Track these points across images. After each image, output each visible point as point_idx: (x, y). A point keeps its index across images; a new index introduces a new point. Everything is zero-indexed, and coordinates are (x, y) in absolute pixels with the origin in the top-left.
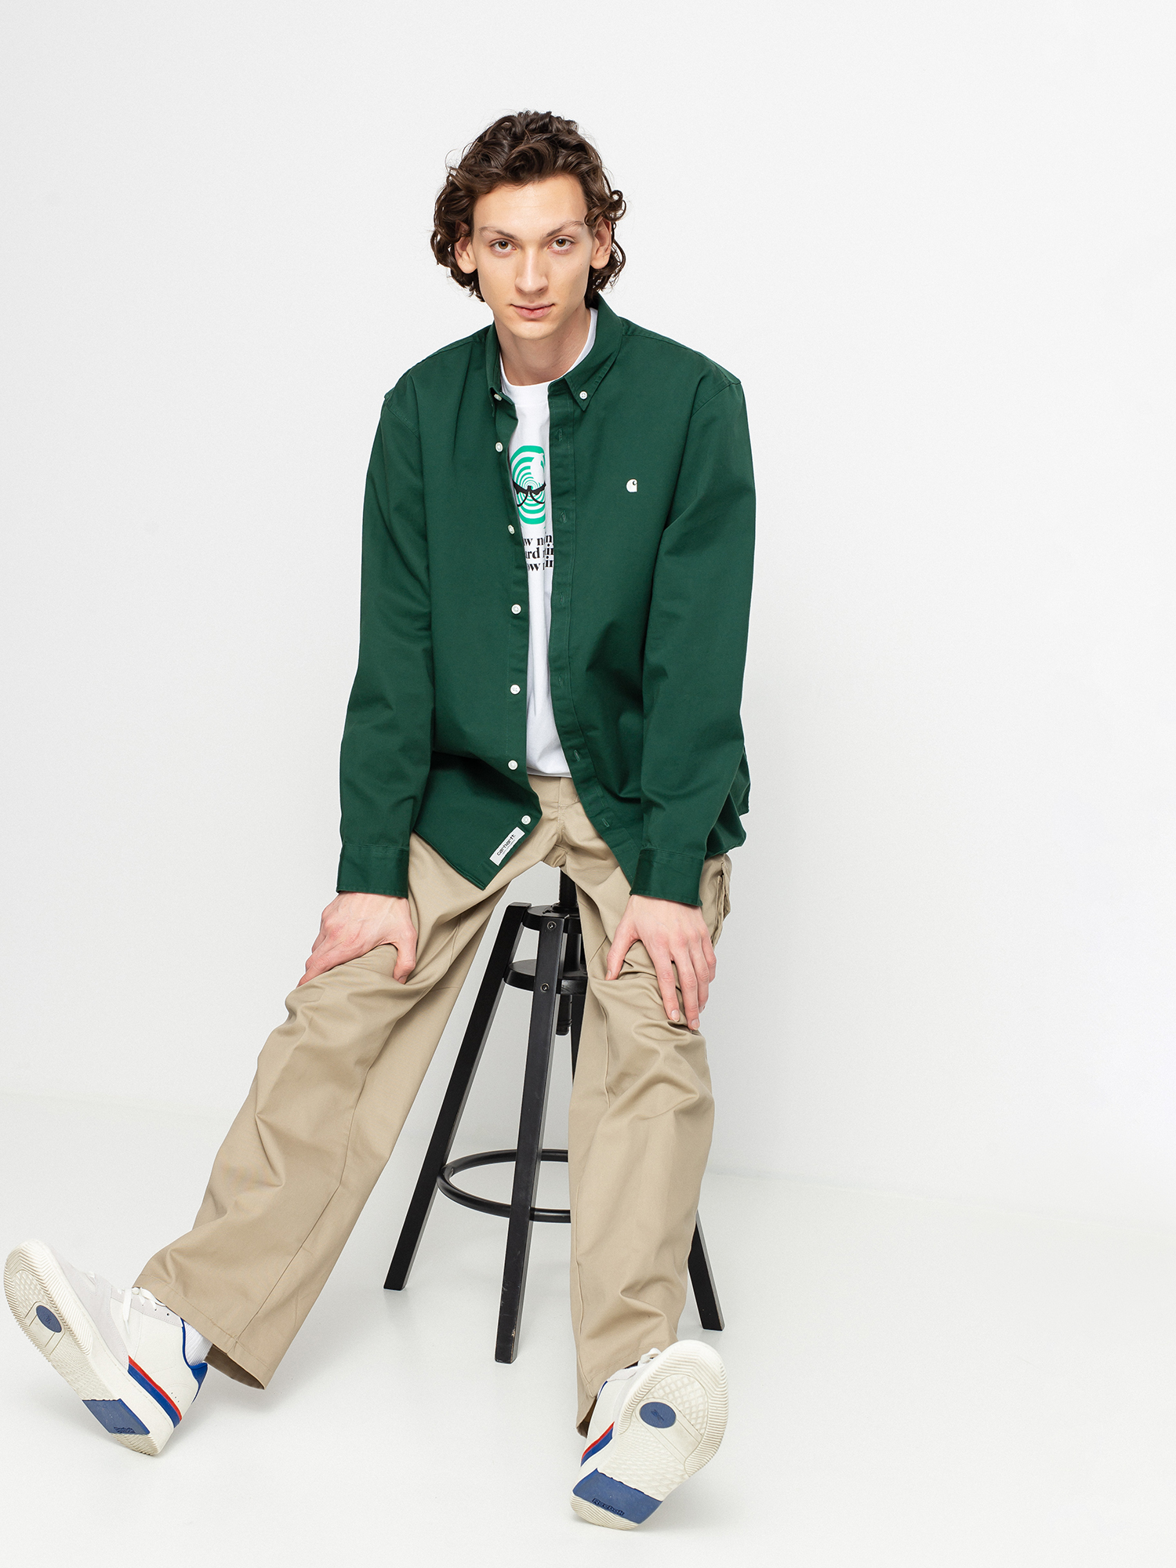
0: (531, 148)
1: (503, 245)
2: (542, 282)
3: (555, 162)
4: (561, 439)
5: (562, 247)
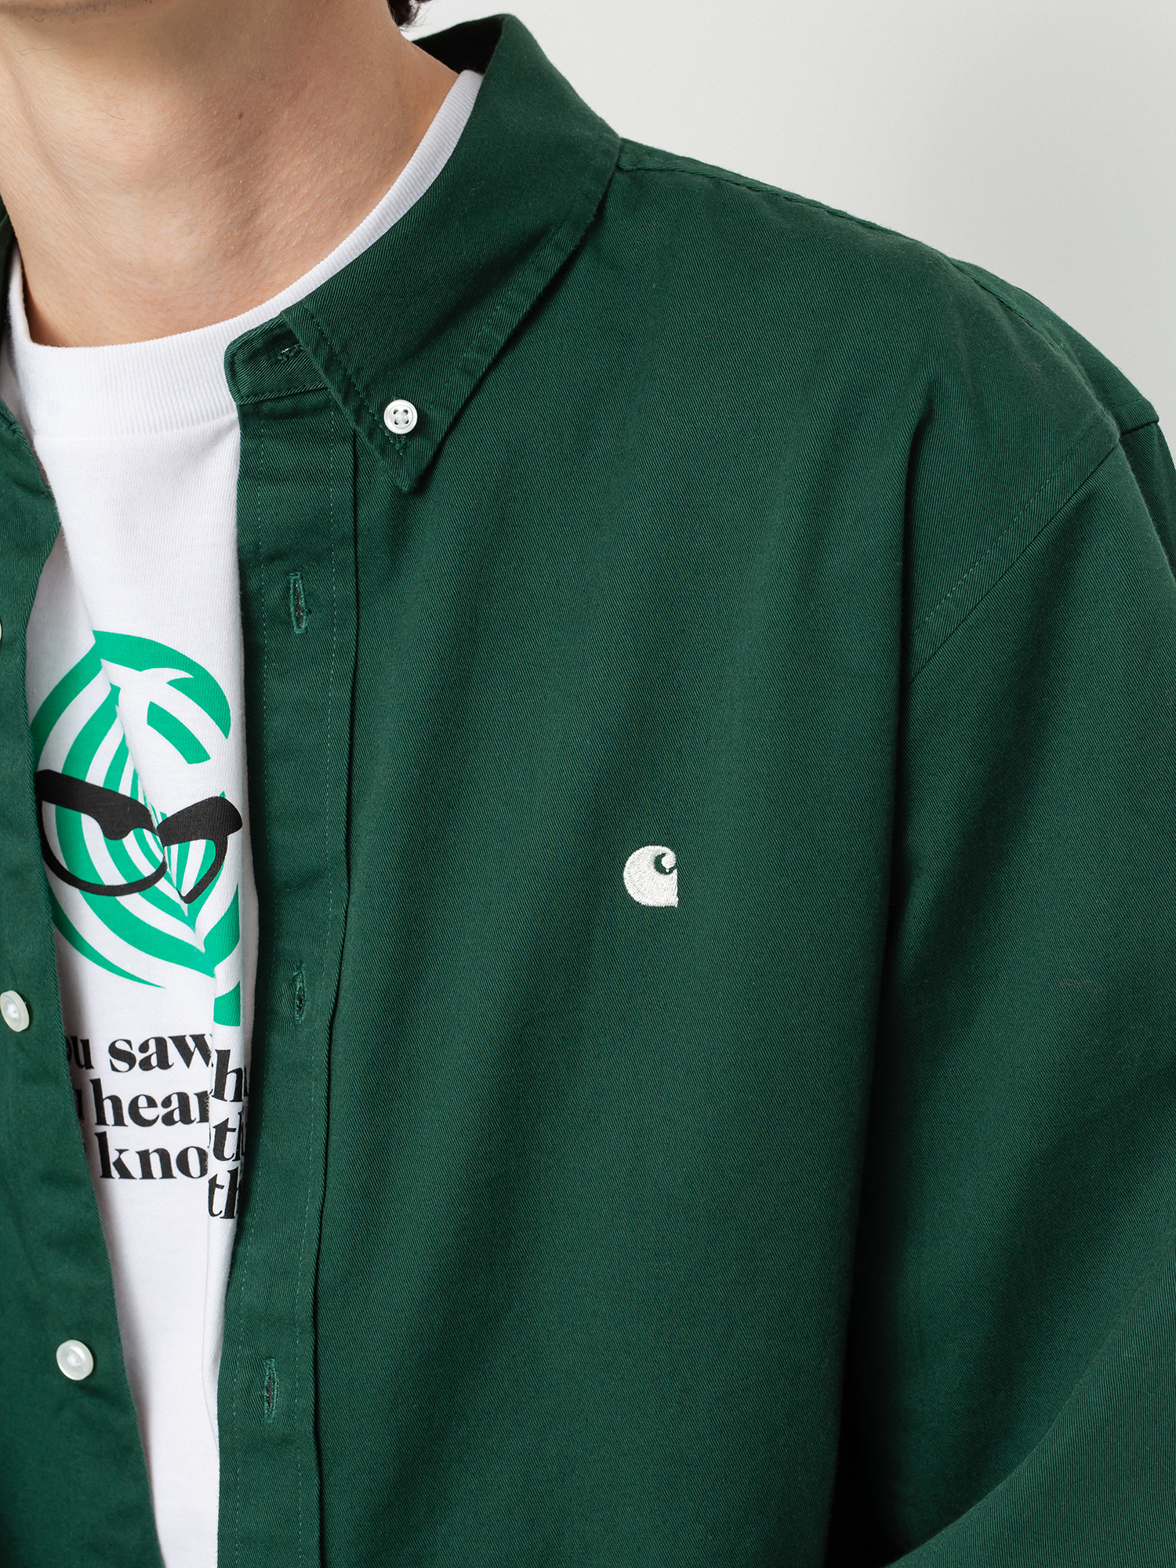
4: (299, 627)
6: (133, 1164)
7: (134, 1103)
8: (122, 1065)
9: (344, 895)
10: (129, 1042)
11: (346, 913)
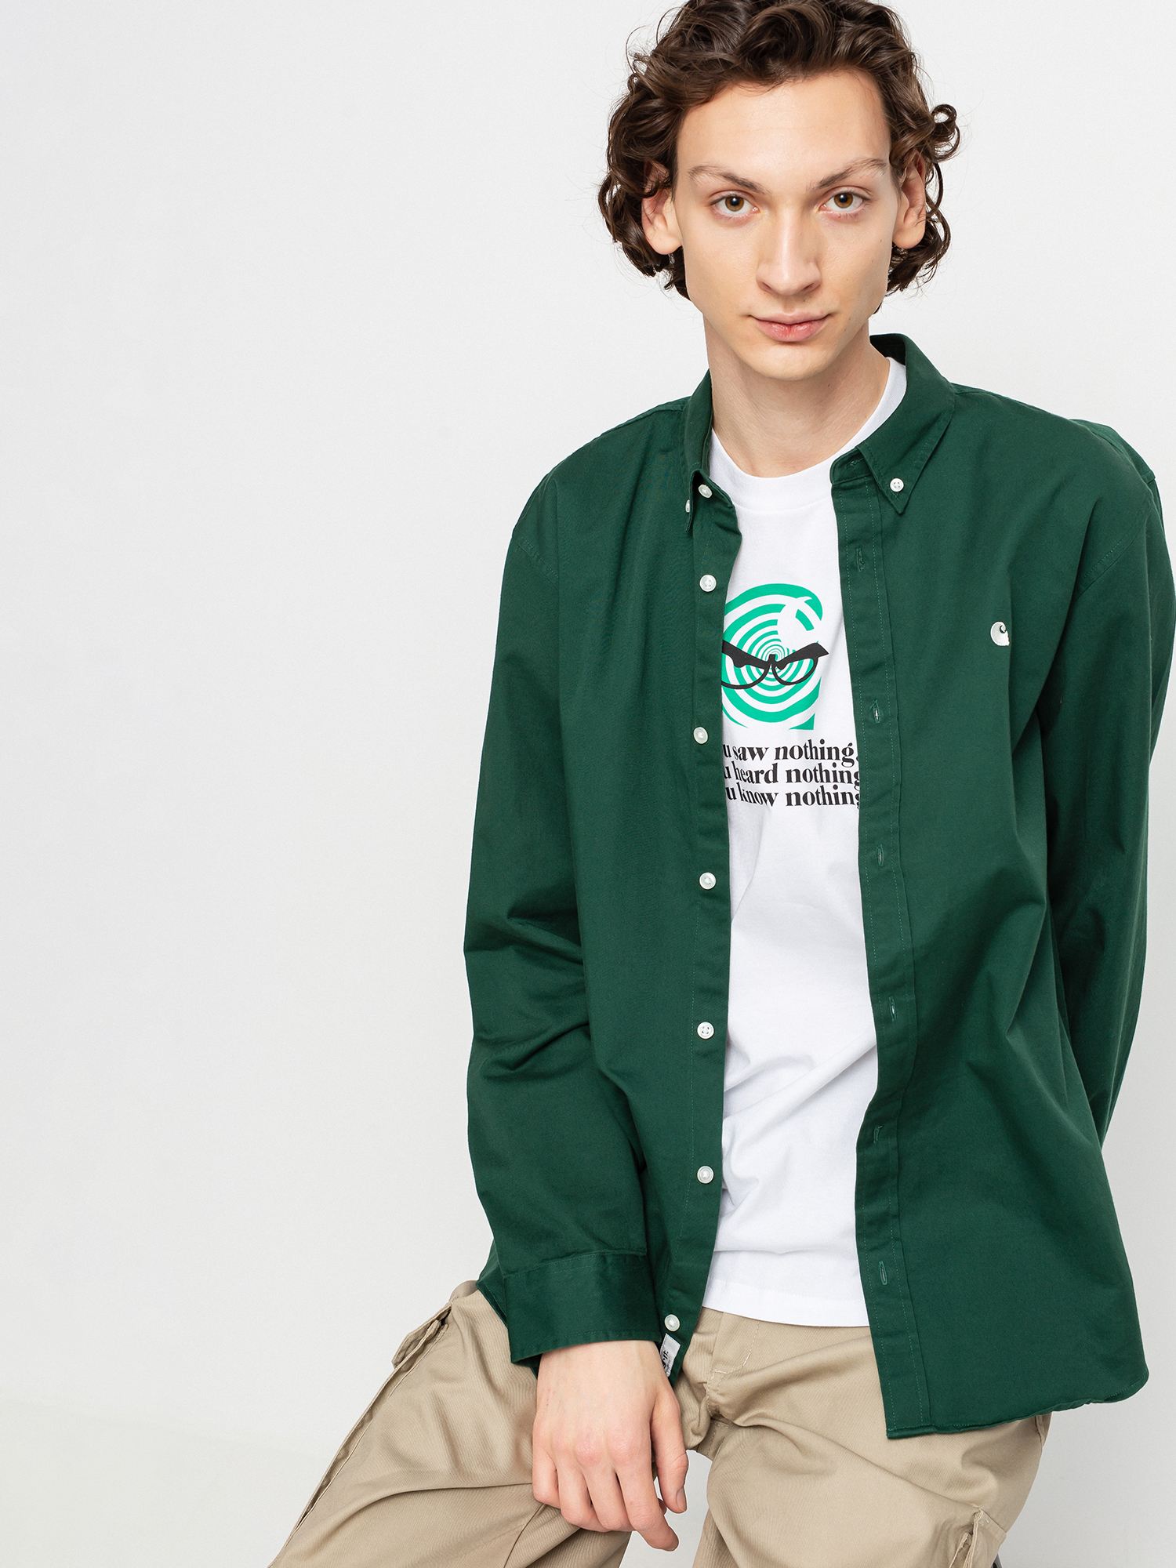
0: (792, 11)
1: (735, 203)
2: (809, 275)
3: (835, 46)
4: (861, 569)
5: (846, 207)
11: (896, 677)
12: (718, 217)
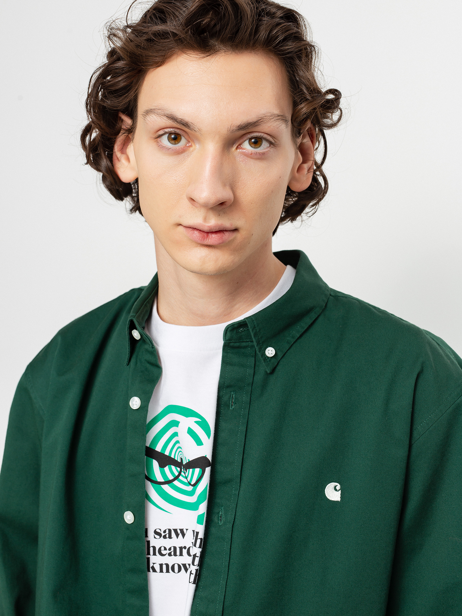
2: (225, 194)
4: (232, 408)
5: (257, 148)
6: (157, 568)
7: (160, 549)
8: (157, 537)
9: (238, 487)
10: (160, 530)
11: (239, 493)
12: (162, 148)
